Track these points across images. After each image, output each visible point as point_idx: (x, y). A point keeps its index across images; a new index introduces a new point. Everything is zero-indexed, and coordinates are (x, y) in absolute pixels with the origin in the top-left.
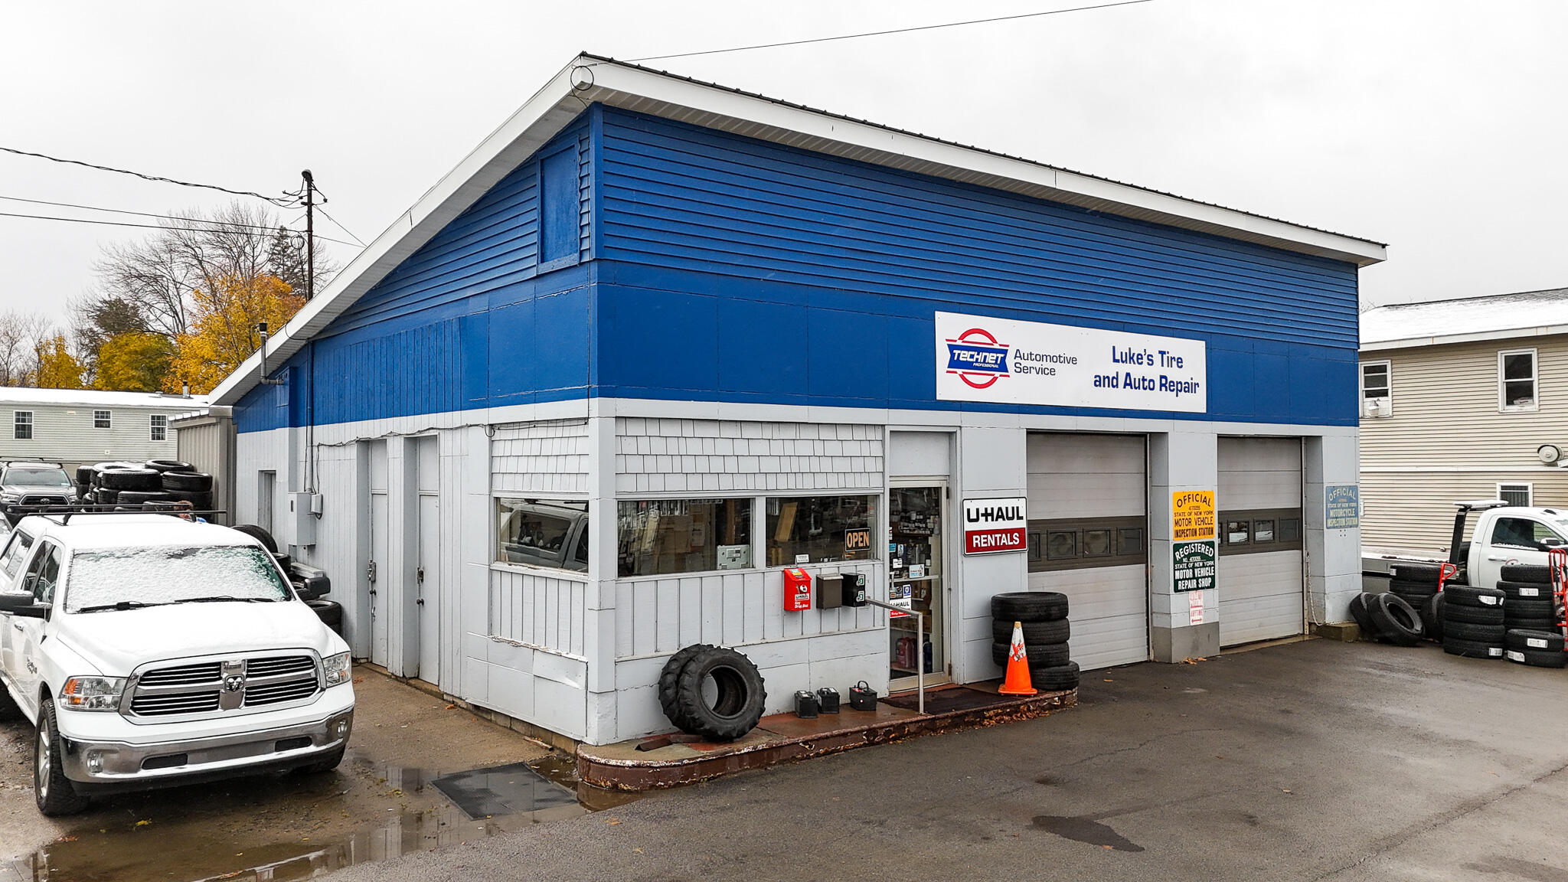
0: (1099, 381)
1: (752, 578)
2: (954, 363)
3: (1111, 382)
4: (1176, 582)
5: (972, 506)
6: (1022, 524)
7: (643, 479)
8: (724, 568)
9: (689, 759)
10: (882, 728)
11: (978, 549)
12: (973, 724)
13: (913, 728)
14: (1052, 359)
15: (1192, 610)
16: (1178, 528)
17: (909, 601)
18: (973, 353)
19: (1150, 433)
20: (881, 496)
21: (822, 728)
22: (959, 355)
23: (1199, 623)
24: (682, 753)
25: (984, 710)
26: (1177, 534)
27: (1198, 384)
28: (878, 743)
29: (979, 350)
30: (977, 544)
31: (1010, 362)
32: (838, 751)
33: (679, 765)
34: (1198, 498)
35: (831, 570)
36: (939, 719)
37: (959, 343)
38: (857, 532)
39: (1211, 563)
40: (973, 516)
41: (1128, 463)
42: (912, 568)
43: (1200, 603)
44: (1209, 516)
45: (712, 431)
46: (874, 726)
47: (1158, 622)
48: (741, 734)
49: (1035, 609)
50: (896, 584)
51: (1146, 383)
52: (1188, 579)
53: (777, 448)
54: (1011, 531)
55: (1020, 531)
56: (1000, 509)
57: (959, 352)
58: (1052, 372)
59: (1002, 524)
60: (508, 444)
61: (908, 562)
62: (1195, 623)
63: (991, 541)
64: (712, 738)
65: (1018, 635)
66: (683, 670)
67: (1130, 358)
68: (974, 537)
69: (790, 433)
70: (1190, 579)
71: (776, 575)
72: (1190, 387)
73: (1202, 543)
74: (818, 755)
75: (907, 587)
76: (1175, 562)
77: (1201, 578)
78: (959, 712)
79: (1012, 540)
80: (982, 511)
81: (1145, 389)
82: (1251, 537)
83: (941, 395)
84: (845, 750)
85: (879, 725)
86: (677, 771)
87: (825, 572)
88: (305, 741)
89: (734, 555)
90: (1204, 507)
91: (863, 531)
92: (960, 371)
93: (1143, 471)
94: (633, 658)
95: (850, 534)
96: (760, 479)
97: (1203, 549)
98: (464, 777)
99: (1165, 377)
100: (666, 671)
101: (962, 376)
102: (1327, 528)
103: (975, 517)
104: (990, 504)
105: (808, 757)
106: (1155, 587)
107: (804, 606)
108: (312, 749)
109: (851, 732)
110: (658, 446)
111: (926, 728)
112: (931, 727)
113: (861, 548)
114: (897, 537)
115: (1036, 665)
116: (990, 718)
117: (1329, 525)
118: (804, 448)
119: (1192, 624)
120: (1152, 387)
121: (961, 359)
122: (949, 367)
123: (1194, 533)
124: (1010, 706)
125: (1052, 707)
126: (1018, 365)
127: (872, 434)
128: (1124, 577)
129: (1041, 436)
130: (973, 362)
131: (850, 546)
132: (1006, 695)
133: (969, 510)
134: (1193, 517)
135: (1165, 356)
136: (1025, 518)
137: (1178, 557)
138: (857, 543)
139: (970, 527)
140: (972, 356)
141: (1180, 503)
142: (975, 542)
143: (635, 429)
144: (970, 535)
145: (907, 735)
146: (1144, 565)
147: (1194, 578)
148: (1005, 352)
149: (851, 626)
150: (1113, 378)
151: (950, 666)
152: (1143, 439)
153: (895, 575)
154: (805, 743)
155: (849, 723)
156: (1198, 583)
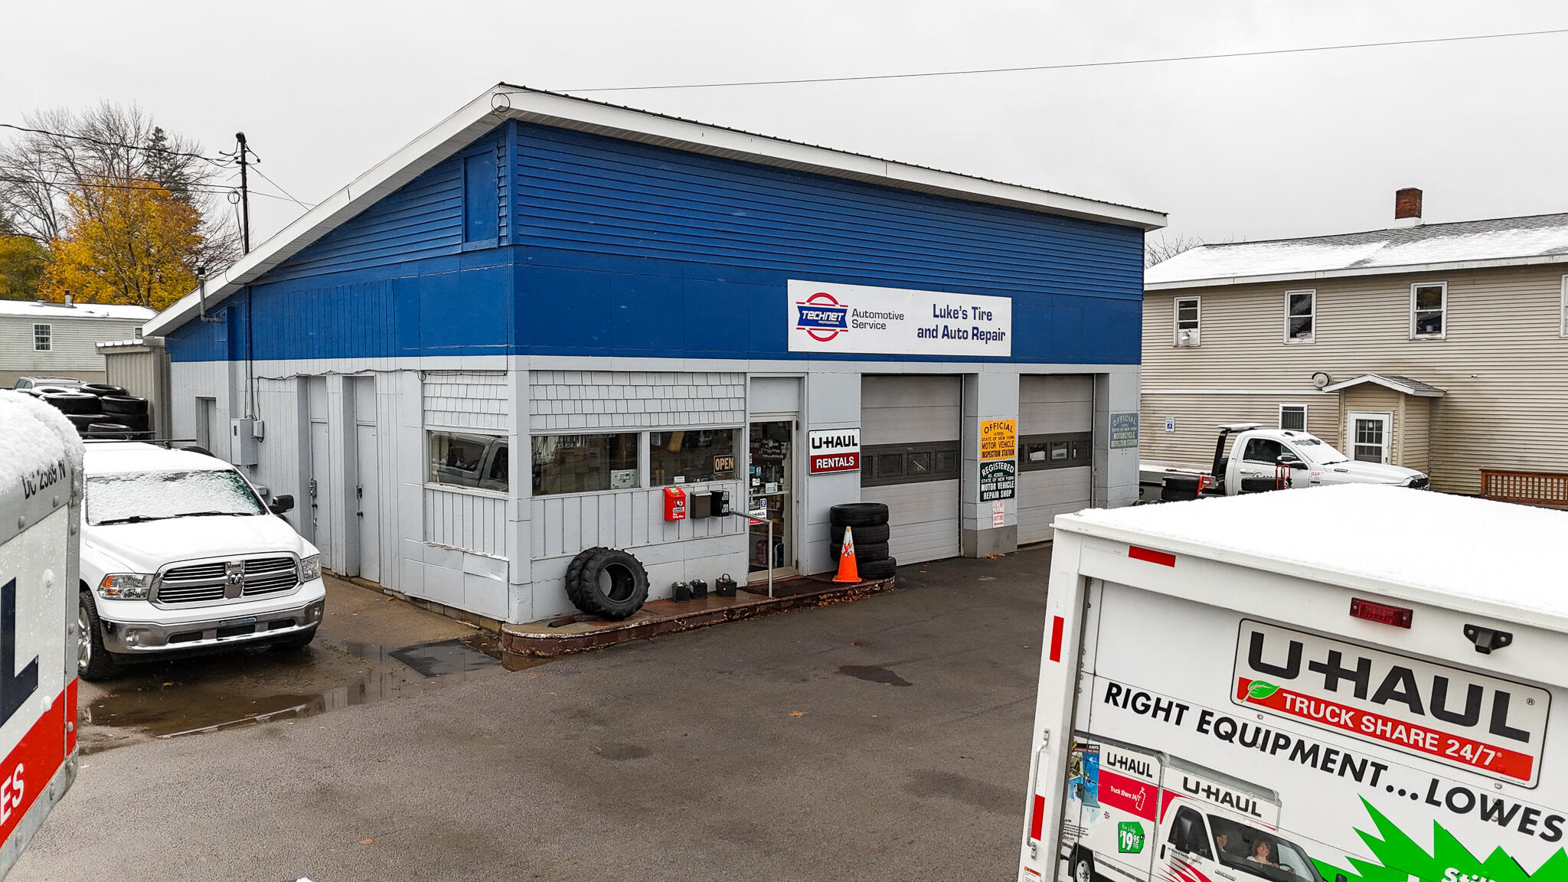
0: (922, 333)
1: (639, 496)
2: (803, 322)
3: (932, 333)
4: (982, 493)
5: (816, 435)
6: (857, 449)
7: (551, 419)
8: (617, 488)
9: (590, 632)
10: (738, 608)
11: (821, 470)
12: (810, 605)
13: (763, 609)
14: (883, 317)
15: (994, 515)
16: (985, 450)
17: (765, 511)
18: (818, 313)
19: (965, 374)
20: (743, 429)
21: (693, 609)
22: (807, 314)
23: (1000, 526)
24: (584, 628)
25: (819, 594)
26: (984, 455)
27: (1004, 333)
28: (736, 620)
29: (823, 310)
30: (819, 466)
31: (849, 319)
32: (705, 626)
33: (582, 637)
34: (1002, 426)
35: (702, 488)
36: (783, 601)
37: (807, 305)
38: (724, 458)
39: (1011, 478)
40: (817, 444)
41: (945, 399)
42: (768, 485)
43: (1002, 509)
44: (1011, 440)
45: (606, 380)
46: (733, 607)
47: (967, 525)
48: (629, 615)
49: (862, 517)
50: (754, 498)
51: (961, 334)
52: (992, 491)
53: (659, 393)
54: (848, 455)
55: (855, 455)
56: (839, 438)
57: (807, 312)
58: (883, 326)
59: (840, 450)
60: (437, 388)
61: (765, 480)
62: (997, 526)
63: (831, 463)
64: (607, 617)
65: (848, 537)
66: (584, 566)
67: (948, 313)
68: (818, 460)
69: (669, 380)
70: (994, 491)
71: (658, 493)
72: (998, 336)
73: (1005, 462)
74: (689, 629)
75: (764, 501)
76: (982, 477)
77: (1003, 490)
78: (799, 596)
79: (848, 462)
80: (824, 440)
81: (960, 338)
82: (1049, 456)
83: (792, 347)
84: (709, 625)
85: (736, 606)
86: (580, 641)
87: (696, 490)
88: (290, 622)
89: (625, 478)
90: (1007, 433)
91: (728, 457)
92: (807, 328)
93: (959, 405)
94: (545, 558)
95: (718, 460)
96: (645, 417)
97: (1005, 467)
98: (413, 649)
99: (977, 329)
100: (571, 568)
101: (809, 332)
102: (1111, 448)
103: (818, 445)
104: (830, 434)
105: (681, 631)
106: (966, 497)
107: (680, 516)
108: (296, 628)
109: (715, 612)
110: (563, 393)
111: (773, 608)
112: (776, 608)
113: (726, 470)
114: (755, 462)
115: (861, 559)
116: (824, 600)
117: (1113, 446)
118: (681, 392)
119: (994, 527)
120: (965, 336)
121: (809, 318)
122: (798, 325)
123: (998, 454)
124: (839, 591)
125: (873, 592)
126: (855, 322)
127: (735, 380)
128: (941, 490)
129: (875, 378)
130: (818, 320)
131: (717, 469)
132: (838, 583)
133: (813, 439)
134: (997, 441)
135: (977, 311)
136: (859, 445)
137: (984, 474)
138: (723, 466)
139: (814, 452)
140: (817, 316)
141: (987, 430)
142: (818, 464)
143: (545, 379)
144: (814, 458)
145: (759, 613)
146: (958, 480)
147: (997, 490)
148: (845, 311)
149: (718, 532)
150: (934, 330)
151: (797, 562)
152: (959, 378)
153: (754, 491)
154: (679, 620)
155: (713, 605)
156: (1000, 494)
